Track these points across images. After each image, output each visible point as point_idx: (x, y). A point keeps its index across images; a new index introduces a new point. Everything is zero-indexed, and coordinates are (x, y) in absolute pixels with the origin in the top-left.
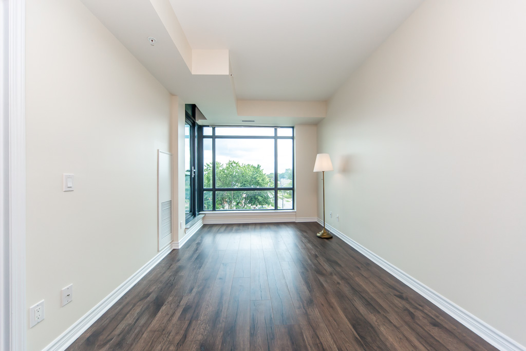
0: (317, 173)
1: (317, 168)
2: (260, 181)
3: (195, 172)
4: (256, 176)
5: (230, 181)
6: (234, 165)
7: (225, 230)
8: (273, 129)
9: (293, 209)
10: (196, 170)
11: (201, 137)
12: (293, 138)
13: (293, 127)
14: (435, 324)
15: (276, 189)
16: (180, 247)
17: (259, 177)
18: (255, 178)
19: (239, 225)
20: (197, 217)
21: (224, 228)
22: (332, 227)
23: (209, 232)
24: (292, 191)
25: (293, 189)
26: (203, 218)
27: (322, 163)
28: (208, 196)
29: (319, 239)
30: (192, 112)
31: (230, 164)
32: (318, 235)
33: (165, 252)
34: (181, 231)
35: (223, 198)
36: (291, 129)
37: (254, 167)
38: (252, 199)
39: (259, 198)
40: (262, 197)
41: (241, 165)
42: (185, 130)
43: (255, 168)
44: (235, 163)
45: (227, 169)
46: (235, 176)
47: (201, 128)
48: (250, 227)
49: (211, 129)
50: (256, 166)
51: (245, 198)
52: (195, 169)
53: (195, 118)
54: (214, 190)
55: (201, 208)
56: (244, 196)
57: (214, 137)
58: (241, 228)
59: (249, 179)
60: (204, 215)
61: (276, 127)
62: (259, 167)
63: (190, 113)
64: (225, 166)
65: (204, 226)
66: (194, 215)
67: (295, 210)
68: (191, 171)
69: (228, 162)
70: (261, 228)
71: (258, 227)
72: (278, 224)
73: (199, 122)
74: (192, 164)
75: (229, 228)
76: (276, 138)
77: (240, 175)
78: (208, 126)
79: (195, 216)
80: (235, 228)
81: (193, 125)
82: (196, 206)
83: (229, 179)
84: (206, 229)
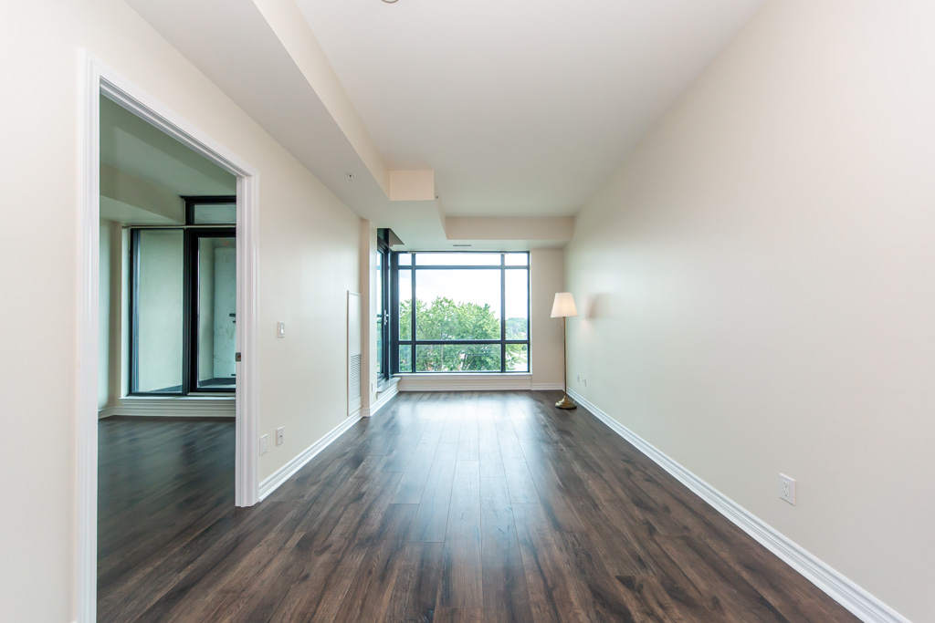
0: (557, 319)
1: (556, 312)
2: (489, 332)
3: (387, 318)
4: (481, 322)
5: (438, 331)
6: (446, 304)
7: (429, 398)
8: (499, 255)
9: (529, 371)
10: (389, 315)
11: (396, 268)
12: (528, 268)
13: (528, 252)
14: (649, 479)
15: (503, 342)
16: (371, 415)
17: (488, 324)
18: (480, 327)
19: (449, 392)
20: (390, 380)
21: (428, 395)
22: (578, 395)
23: (407, 400)
24: (526, 345)
25: (528, 342)
26: (399, 382)
27: (562, 306)
28: (405, 352)
29: (558, 410)
30: (385, 237)
31: (439, 302)
32: (557, 404)
33: (354, 419)
34: (372, 395)
35: (426, 361)
36: (526, 255)
37: (479, 308)
38: (475, 361)
39: (488, 360)
40: (492, 358)
41: (456, 304)
42: (376, 258)
43: (481, 309)
44: (446, 301)
45: (434, 310)
46: (447, 324)
47: (395, 255)
48: (464, 395)
49: (409, 256)
50: (483, 307)
51: (464, 361)
52: (387, 313)
53: (388, 243)
54: (414, 343)
55: (395, 369)
56: (462, 356)
57: (414, 268)
58: (452, 395)
59: (471, 328)
60: (399, 378)
61: (503, 252)
62: (487, 307)
63: (382, 237)
64: (429, 307)
65: (400, 393)
66: (386, 377)
67: (531, 373)
68: (383, 316)
69: (434, 299)
70: (479, 396)
71: (476, 395)
72: (504, 392)
73: (394, 248)
74: (385, 307)
75: (436, 395)
76: (503, 268)
77: (456, 321)
78: (406, 252)
79: (387, 379)
80: (443, 396)
81: (385, 252)
82: (390, 366)
83: (437, 327)
84: (403, 397)
